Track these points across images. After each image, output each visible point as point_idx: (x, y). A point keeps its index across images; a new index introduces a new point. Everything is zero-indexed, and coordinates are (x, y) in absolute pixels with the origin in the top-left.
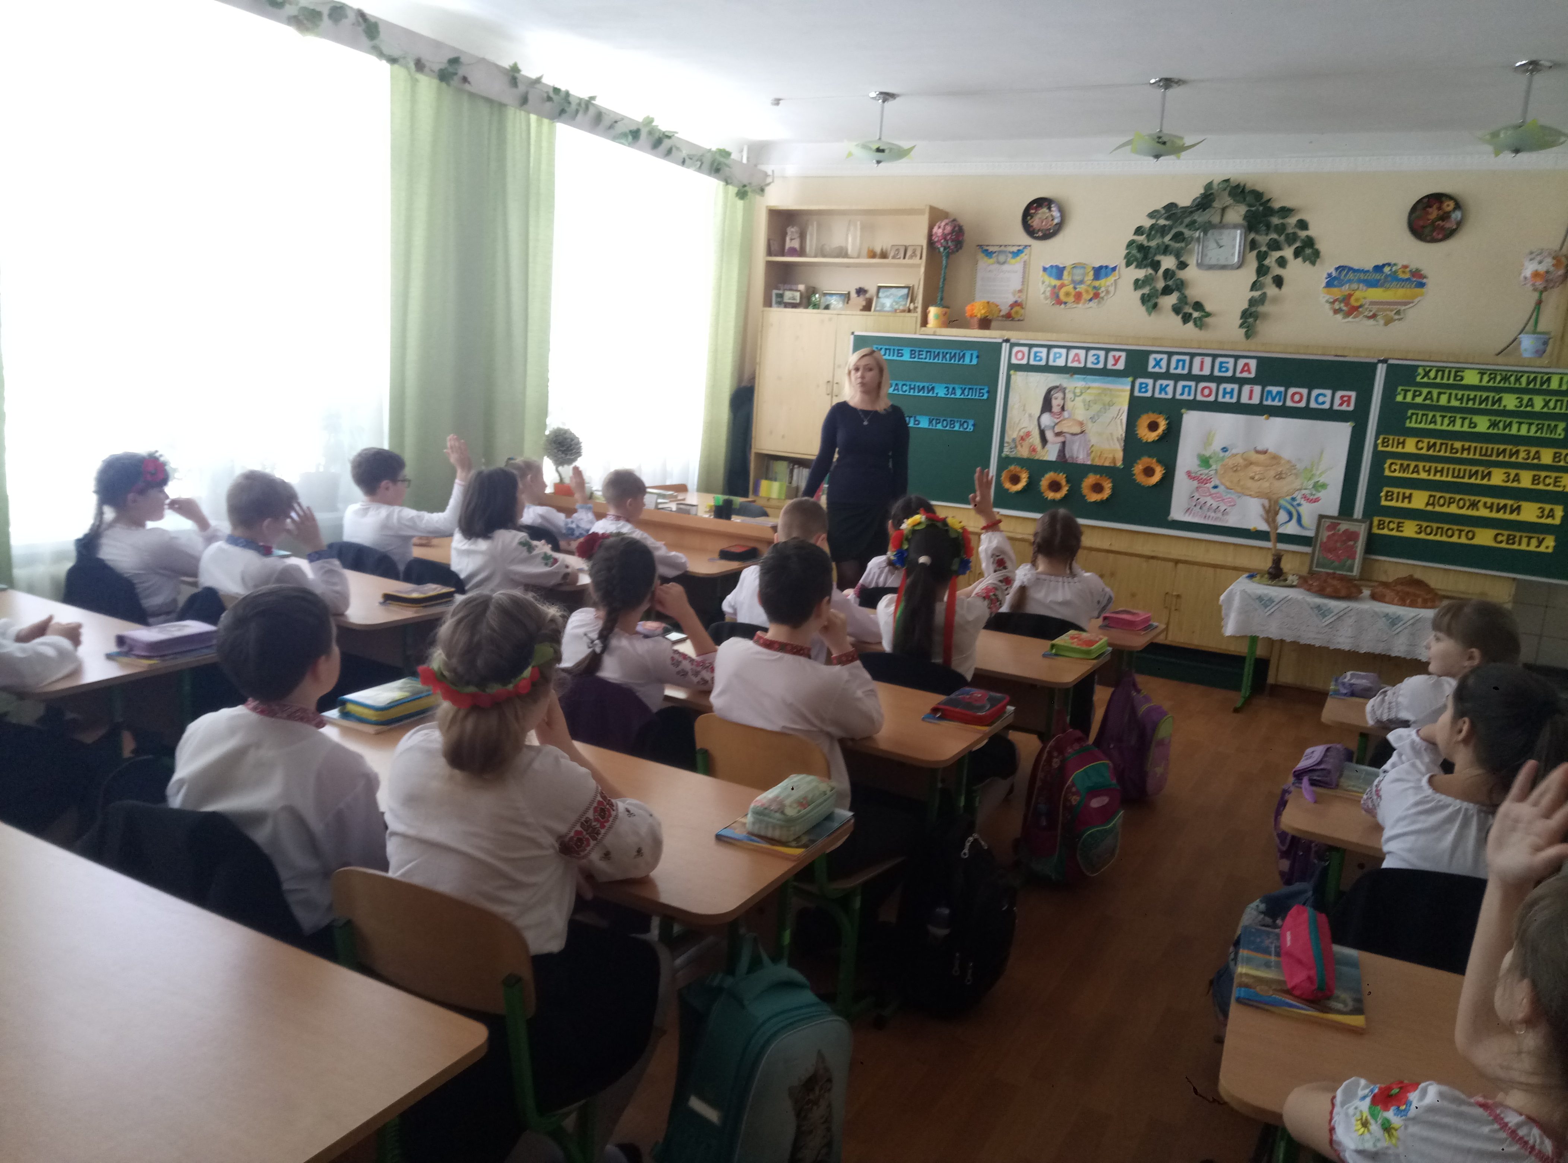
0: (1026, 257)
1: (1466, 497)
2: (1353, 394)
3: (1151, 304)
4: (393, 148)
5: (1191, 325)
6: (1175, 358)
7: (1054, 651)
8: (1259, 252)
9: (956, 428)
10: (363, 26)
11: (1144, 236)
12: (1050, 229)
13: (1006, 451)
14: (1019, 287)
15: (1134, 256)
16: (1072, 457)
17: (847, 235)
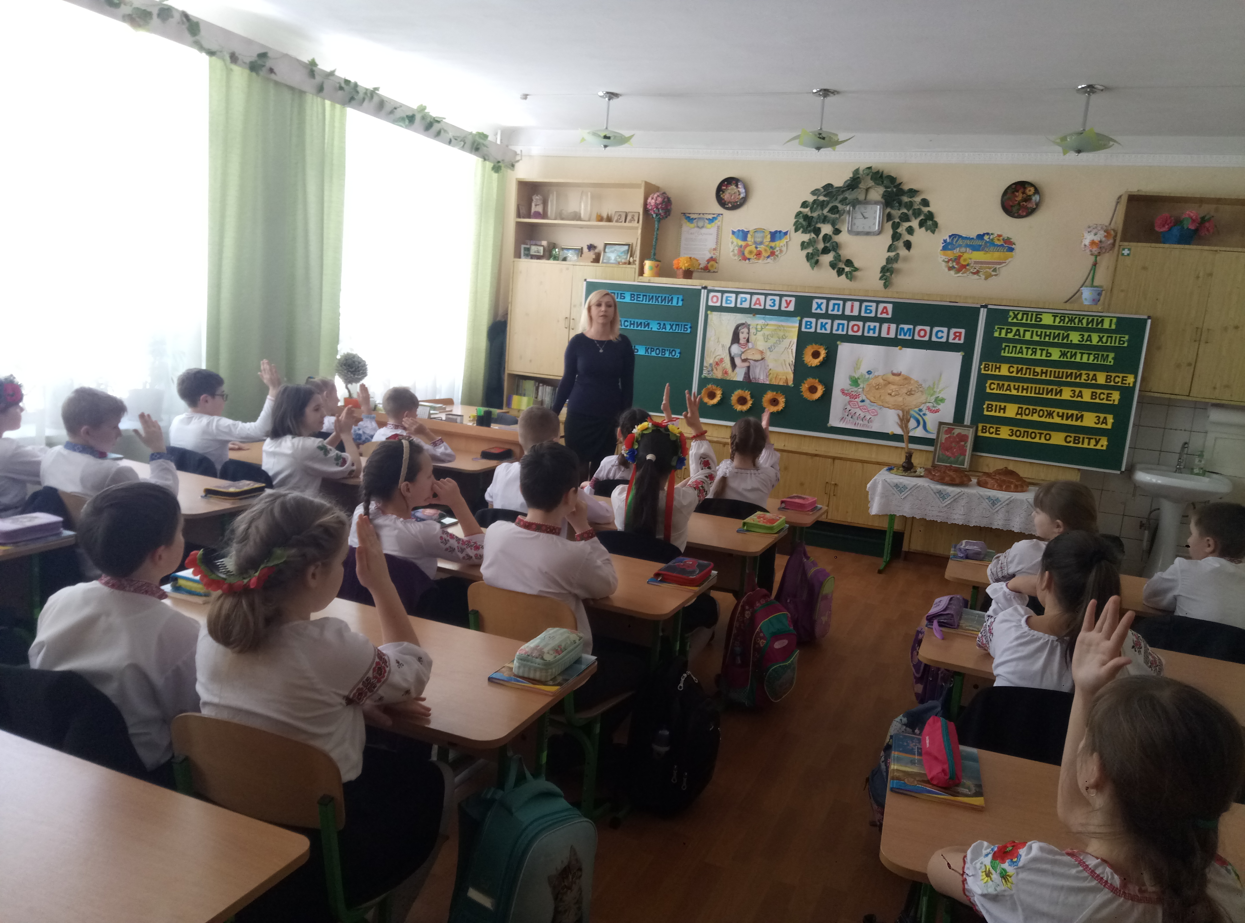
0: (719, 223)
1: (1045, 409)
2: (963, 331)
3: (813, 261)
4: (211, 124)
5: (844, 276)
6: (832, 303)
7: (745, 528)
8: (894, 222)
9: (667, 355)
10: (187, 24)
11: (809, 208)
12: (737, 202)
13: (705, 374)
14: (714, 246)
15: (801, 224)
16: (755, 379)
17: (580, 202)
